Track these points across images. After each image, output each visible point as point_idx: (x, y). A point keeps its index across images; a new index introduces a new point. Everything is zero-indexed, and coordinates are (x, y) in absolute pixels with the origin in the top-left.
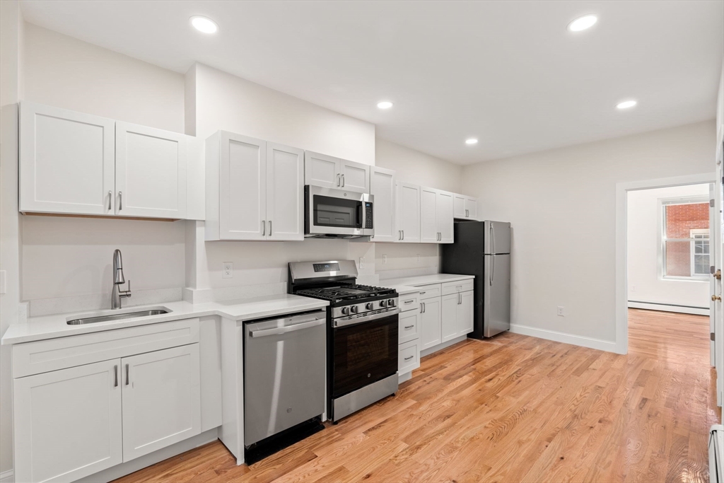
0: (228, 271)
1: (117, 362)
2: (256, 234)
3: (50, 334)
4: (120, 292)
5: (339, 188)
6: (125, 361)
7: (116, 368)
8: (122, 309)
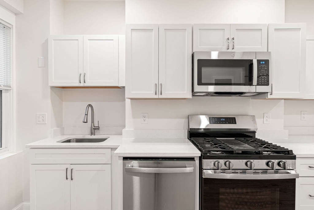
0: (144, 119)
1: (68, 166)
2: (151, 94)
3: (41, 146)
4: (94, 127)
5: (228, 51)
6: (72, 167)
7: (67, 169)
8: (95, 136)
